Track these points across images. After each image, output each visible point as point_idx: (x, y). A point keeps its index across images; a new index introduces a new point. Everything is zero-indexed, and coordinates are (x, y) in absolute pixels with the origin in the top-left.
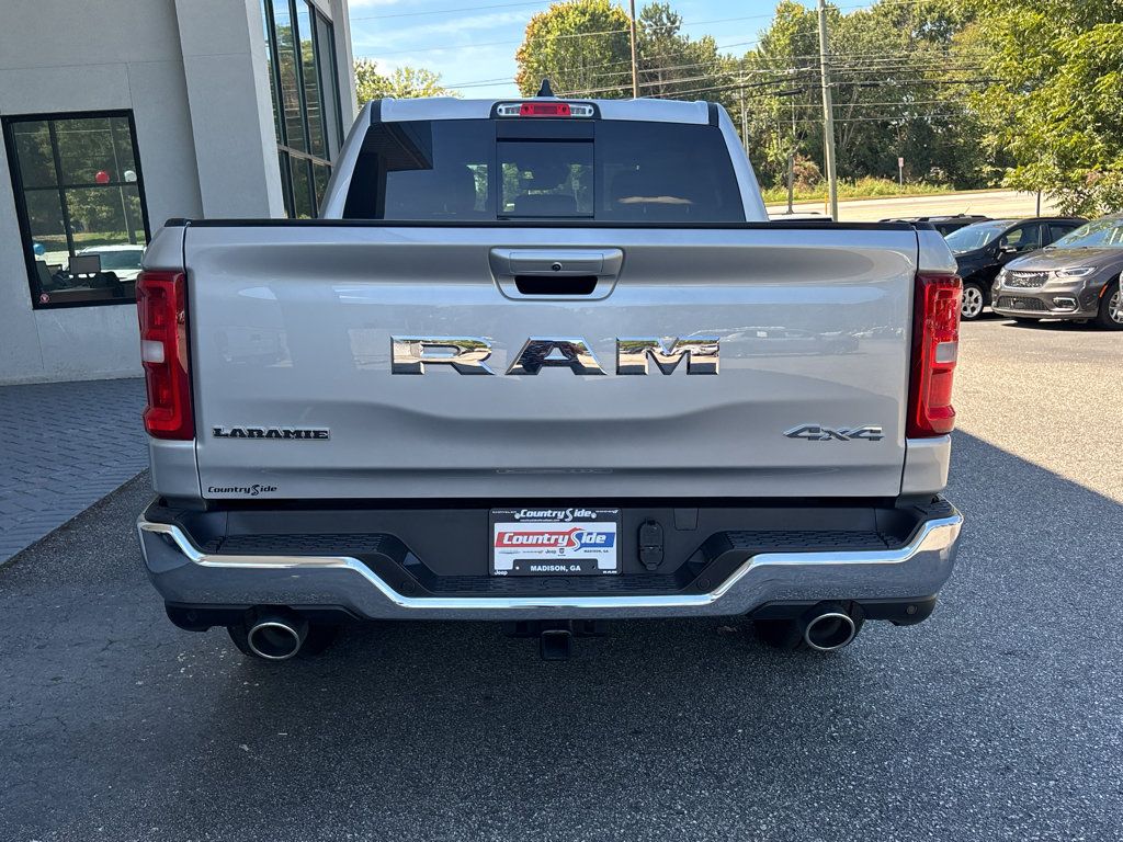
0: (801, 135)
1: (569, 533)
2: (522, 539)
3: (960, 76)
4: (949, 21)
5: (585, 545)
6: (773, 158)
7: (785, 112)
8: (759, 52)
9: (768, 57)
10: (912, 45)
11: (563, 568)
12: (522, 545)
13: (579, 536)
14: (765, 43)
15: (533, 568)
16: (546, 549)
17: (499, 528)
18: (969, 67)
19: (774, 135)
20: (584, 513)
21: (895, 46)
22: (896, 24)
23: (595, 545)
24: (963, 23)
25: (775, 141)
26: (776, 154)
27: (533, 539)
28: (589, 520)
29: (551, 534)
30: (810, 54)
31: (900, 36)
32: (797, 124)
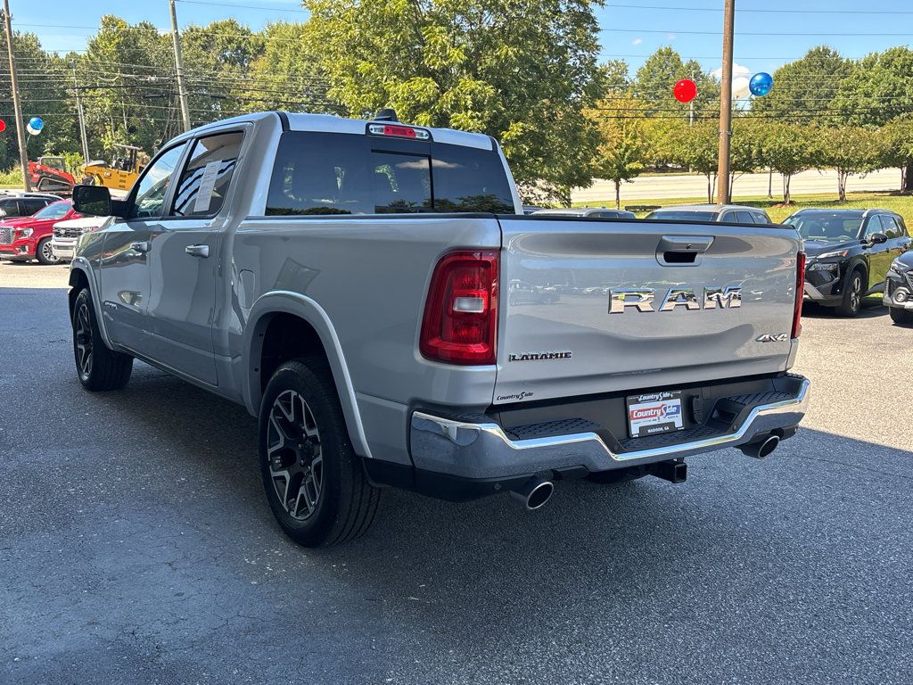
0: (132, 130)
1: (660, 408)
2: (641, 414)
3: (257, 95)
4: (244, 52)
5: (668, 414)
6: (108, 147)
7: (116, 109)
8: (89, 56)
9: (98, 60)
10: (217, 67)
11: (661, 429)
12: (641, 418)
13: (665, 409)
14: (94, 47)
15: (649, 431)
16: (652, 419)
17: (632, 408)
18: (264, 88)
19: (108, 128)
20: (667, 395)
21: (205, 66)
22: (205, 48)
23: (672, 413)
24: (255, 55)
25: (109, 133)
26: (111, 144)
27: (646, 413)
28: (669, 398)
29: (653, 409)
30: (134, 62)
31: (208, 58)
32: (128, 120)
